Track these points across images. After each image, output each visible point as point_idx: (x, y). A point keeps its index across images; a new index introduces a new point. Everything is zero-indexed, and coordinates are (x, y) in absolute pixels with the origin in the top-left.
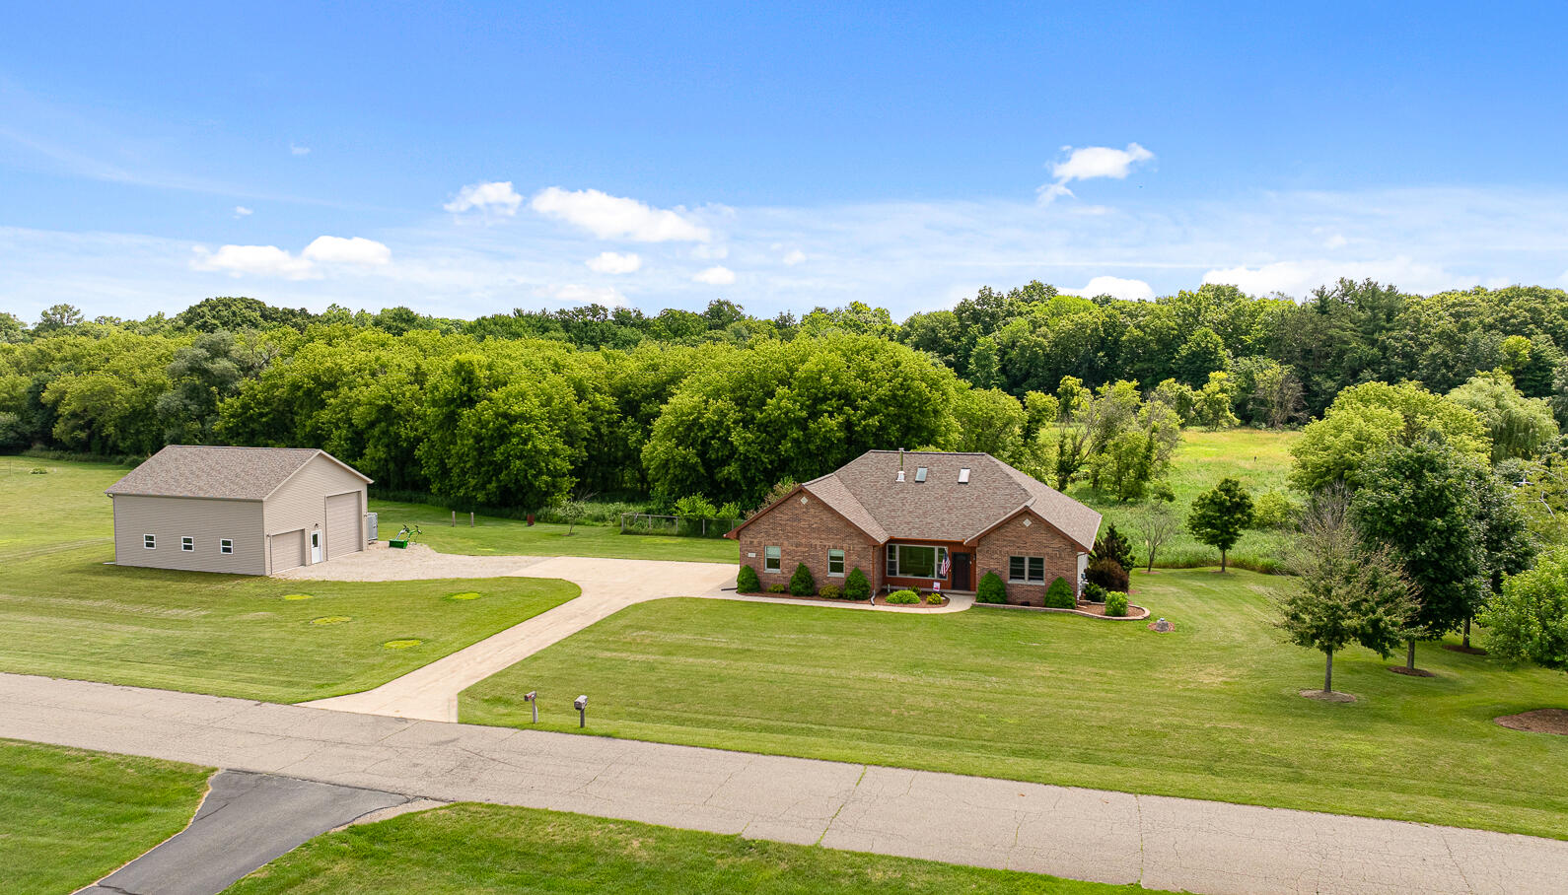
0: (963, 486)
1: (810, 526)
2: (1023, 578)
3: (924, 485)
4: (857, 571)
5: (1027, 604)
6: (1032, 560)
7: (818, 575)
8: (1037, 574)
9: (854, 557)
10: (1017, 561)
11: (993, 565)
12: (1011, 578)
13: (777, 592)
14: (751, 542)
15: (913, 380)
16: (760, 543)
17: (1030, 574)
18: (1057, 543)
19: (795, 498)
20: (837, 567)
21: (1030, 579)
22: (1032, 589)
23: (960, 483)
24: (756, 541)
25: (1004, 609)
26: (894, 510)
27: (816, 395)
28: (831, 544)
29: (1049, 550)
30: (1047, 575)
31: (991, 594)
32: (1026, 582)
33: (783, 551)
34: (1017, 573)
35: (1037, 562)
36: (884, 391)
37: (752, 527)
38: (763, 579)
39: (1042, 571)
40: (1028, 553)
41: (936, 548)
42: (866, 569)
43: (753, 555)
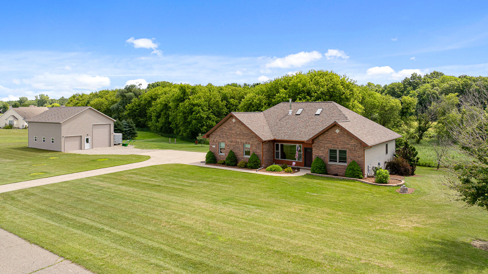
1: (236, 132)
2: (336, 161)
3: (299, 116)
4: (254, 155)
5: (337, 175)
6: (340, 151)
7: (240, 157)
8: (343, 159)
9: (254, 148)
10: (333, 152)
11: (321, 154)
12: (330, 161)
13: (220, 164)
16: (217, 141)
17: (340, 159)
18: (353, 142)
19: (230, 119)
20: (247, 153)
21: (340, 162)
22: (341, 167)
23: (316, 115)
24: (215, 140)
28: (245, 141)
29: (349, 146)
30: (349, 160)
32: (337, 163)
33: (226, 145)
34: (333, 158)
35: (343, 152)
37: (214, 133)
38: (218, 158)
39: (346, 158)
40: (339, 147)
41: (297, 145)
42: (260, 154)
43: (214, 146)
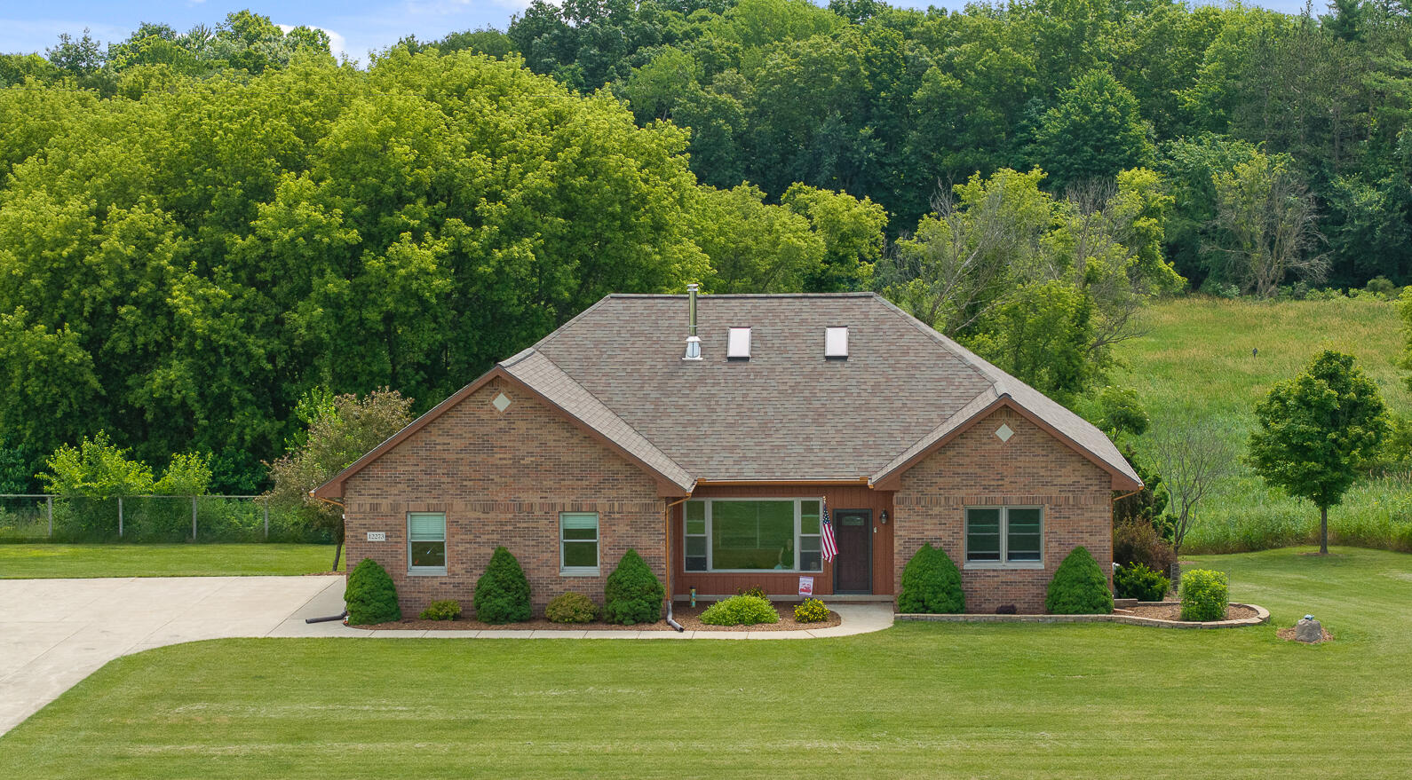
0: (838, 364)
1: (516, 461)
2: (997, 557)
3: (749, 366)
4: (631, 559)
5: (1011, 610)
6: (1015, 515)
7: (537, 575)
8: (1025, 546)
9: (622, 529)
10: (981, 519)
11: (931, 530)
12: (970, 557)
13: (445, 618)
14: (375, 507)
15: (605, 152)
16: (395, 508)
17: (1010, 547)
18: (1070, 474)
19: (479, 397)
20: (580, 552)
21: (1011, 557)
22: (1018, 578)
23: (829, 358)
24: (385, 504)
25: (966, 622)
26: (691, 423)
27: (377, 190)
28: (568, 501)
29: (1054, 492)
30: (1048, 545)
31: (935, 593)
32: (1003, 564)
33: (451, 523)
34: (982, 546)
35: (1026, 519)
36: (539, 179)
37: (376, 470)
38: (405, 591)
39: (1038, 538)
40: (1009, 499)
41: (797, 502)
42: (654, 553)
43: (377, 537)
